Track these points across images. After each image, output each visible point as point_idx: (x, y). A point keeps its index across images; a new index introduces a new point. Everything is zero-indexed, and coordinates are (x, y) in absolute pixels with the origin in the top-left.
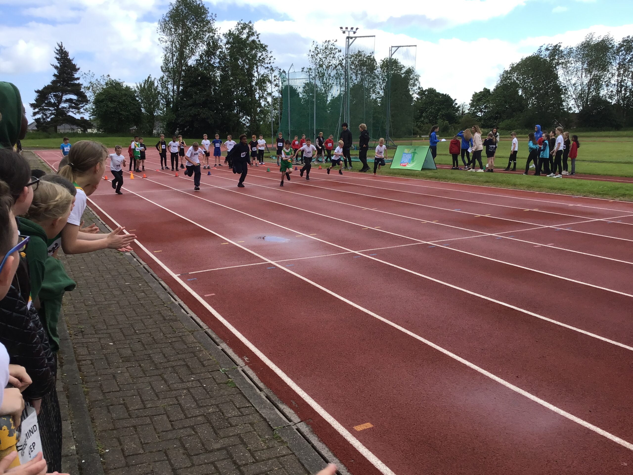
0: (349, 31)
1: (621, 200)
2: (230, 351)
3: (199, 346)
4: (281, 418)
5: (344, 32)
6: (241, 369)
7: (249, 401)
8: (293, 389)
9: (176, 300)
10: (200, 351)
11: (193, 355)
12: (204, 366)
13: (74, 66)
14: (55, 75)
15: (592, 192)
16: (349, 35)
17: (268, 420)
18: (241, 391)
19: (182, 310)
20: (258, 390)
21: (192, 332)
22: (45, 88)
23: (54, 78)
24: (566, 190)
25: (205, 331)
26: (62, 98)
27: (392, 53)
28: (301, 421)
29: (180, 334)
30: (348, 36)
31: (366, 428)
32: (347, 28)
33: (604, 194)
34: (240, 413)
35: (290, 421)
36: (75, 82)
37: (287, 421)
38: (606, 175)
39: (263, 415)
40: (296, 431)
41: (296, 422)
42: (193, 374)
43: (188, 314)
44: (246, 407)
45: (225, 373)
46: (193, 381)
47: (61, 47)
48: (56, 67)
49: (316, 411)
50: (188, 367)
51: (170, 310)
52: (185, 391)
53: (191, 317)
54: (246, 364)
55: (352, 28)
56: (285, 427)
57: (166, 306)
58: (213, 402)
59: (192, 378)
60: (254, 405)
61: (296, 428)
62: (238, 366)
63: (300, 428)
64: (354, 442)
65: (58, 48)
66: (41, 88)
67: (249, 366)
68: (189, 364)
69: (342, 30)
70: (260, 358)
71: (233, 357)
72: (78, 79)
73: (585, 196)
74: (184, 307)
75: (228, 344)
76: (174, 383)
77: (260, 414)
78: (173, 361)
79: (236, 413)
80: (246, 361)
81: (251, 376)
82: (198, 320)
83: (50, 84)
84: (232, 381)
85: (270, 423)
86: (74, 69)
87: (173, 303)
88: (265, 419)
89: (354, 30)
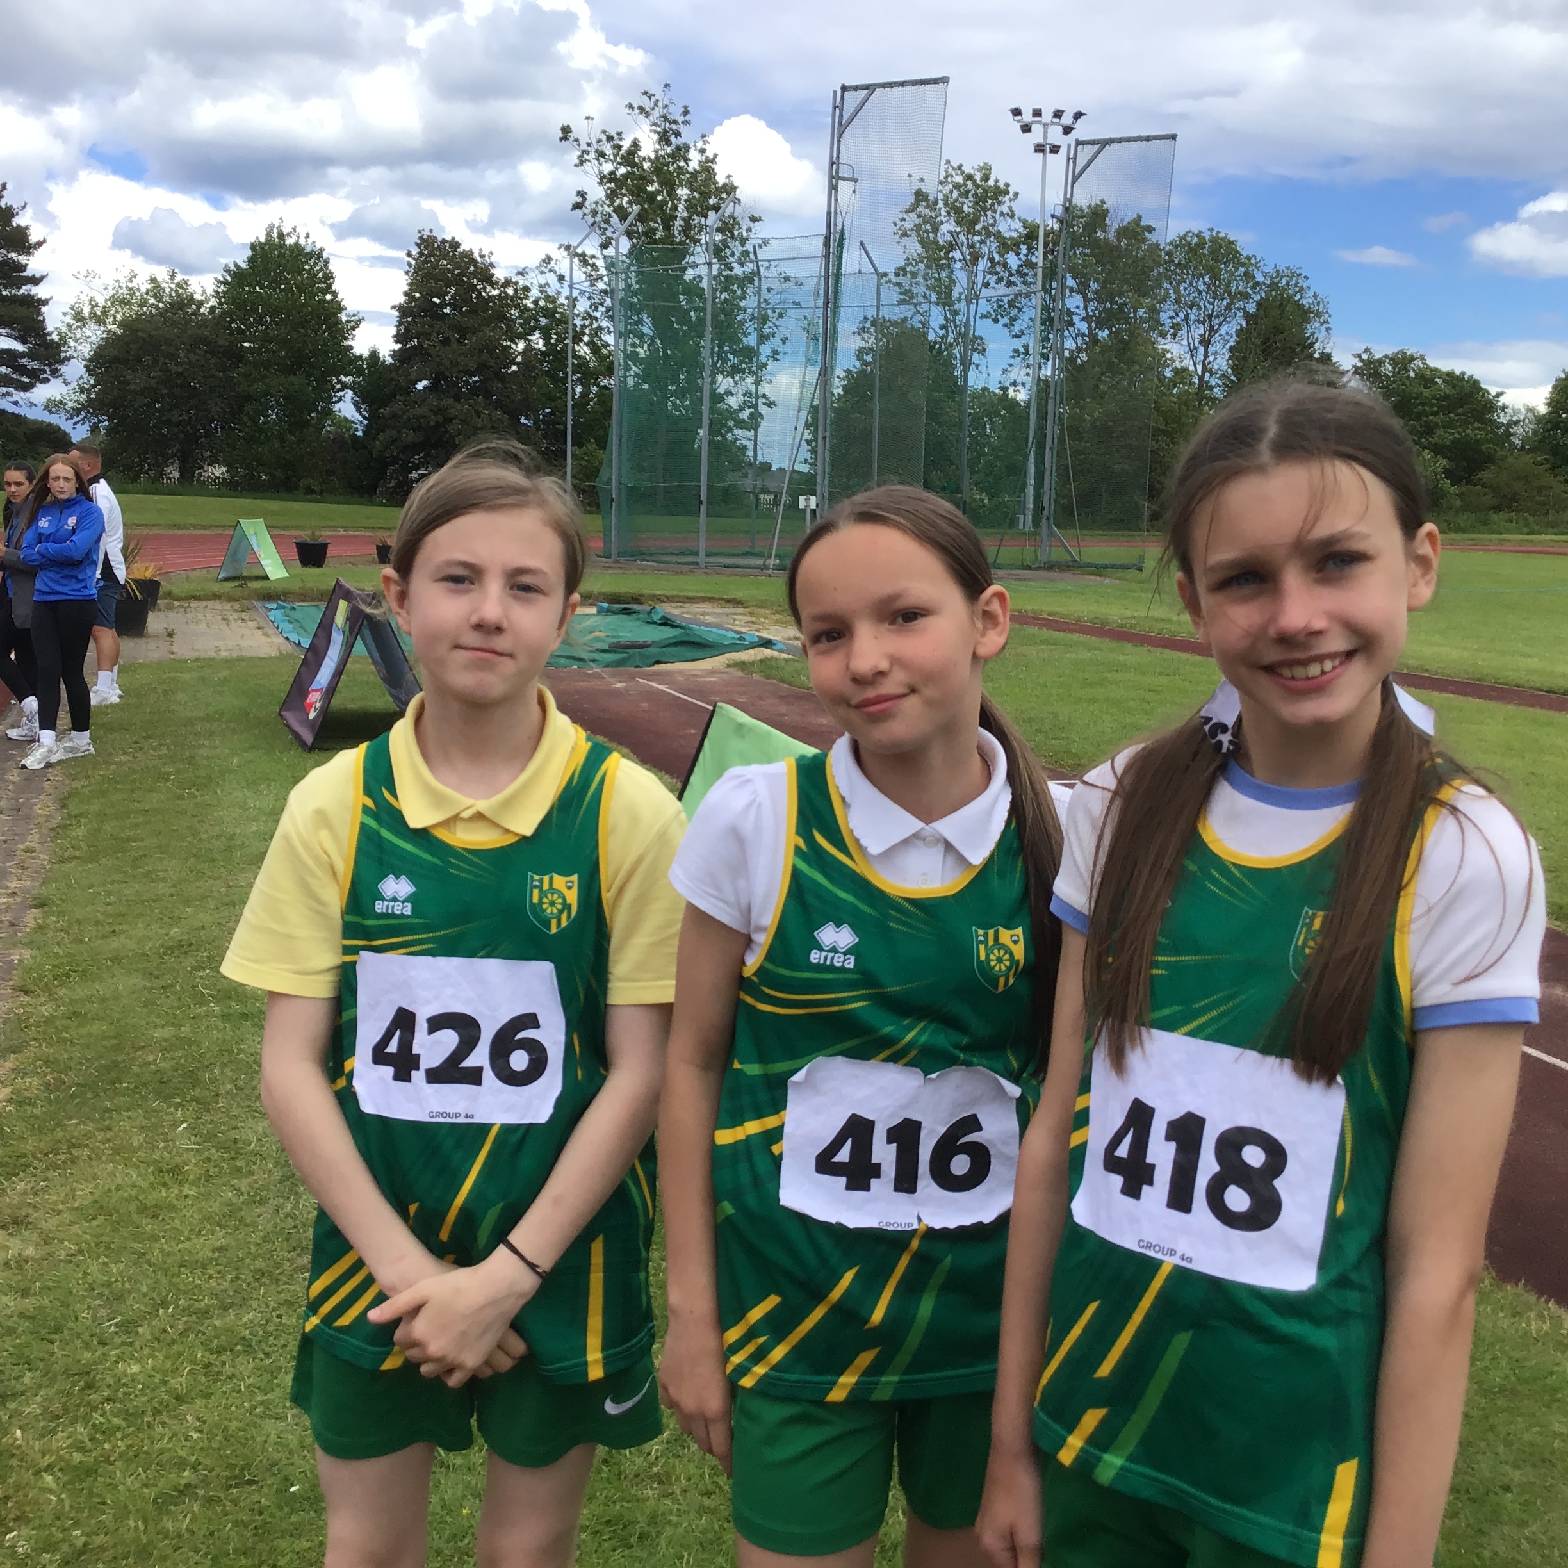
0: (1045, 125)
5: (1026, 129)
16: (1045, 137)
27: (1078, 170)
30: (1041, 141)
32: (1037, 113)
55: (1058, 114)
69: (1019, 118)
89: (1067, 119)
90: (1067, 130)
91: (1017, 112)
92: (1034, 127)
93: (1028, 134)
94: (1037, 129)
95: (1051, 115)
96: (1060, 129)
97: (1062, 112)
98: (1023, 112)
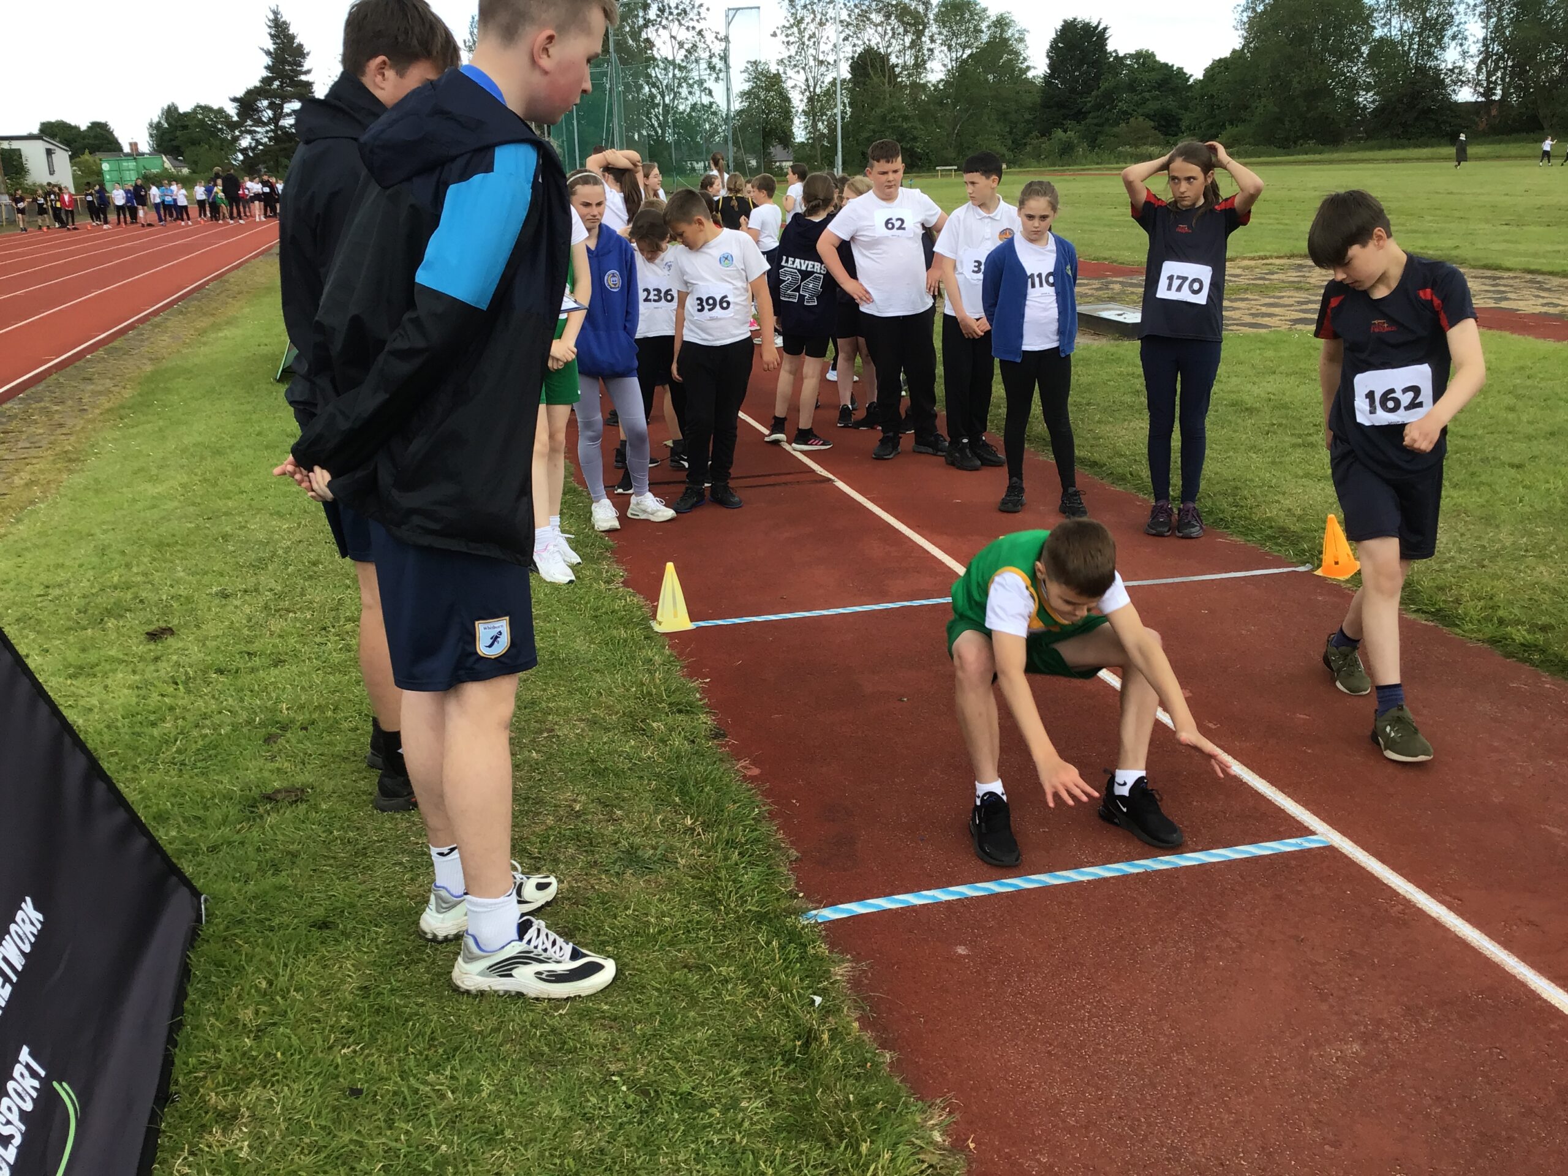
13: (300, 46)
14: (268, 68)
22: (249, 93)
23: (265, 73)
26: (282, 108)
36: (303, 78)
47: (275, 13)
48: (268, 53)
65: (272, 17)
66: (240, 93)
72: (308, 72)
83: (258, 84)
86: (299, 53)
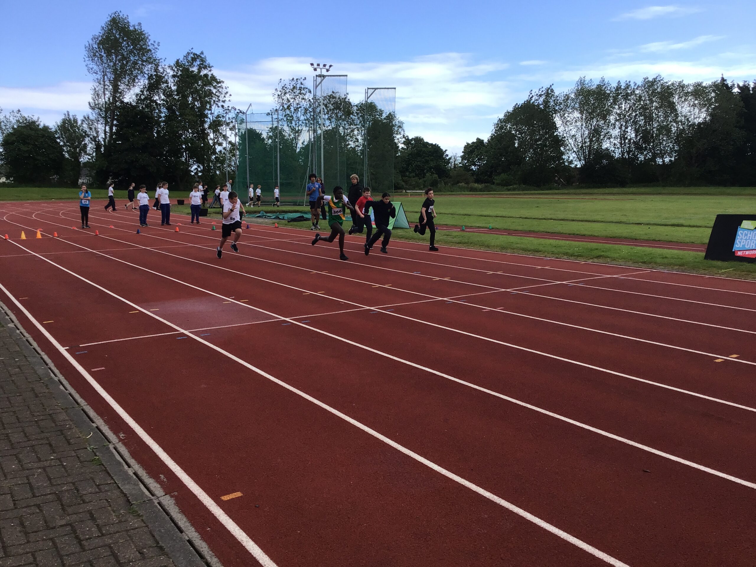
0: (321, 69)
1: (594, 262)
2: (105, 429)
3: (69, 424)
4: (143, 493)
5: (315, 69)
6: (113, 446)
7: (112, 478)
8: (166, 463)
9: (56, 375)
10: (70, 429)
11: (59, 433)
12: (69, 443)
15: (566, 254)
16: (321, 73)
17: (128, 495)
18: (106, 468)
19: (61, 387)
20: (126, 467)
21: (66, 410)
24: (540, 251)
25: (81, 408)
27: (369, 96)
28: (166, 495)
29: (51, 412)
31: (234, 497)
32: (318, 65)
33: (578, 256)
34: (97, 490)
35: (153, 495)
37: (150, 496)
38: (591, 235)
39: (124, 491)
40: (157, 505)
41: (159, 496)
42: (54, 452)
43: (67, 390)
44: (106, 484)
45: (93, 451)
46: (52, 459)
49: (185, 483)
50: (51, 445)
51: (47, 386)
52: (40, 470)
53: (70, 394)
54: (120, 440)
56: (145, 501)
57: (43, 383)
58: (69, 480)
59: (52, 457)
60: (117, 482)
61: (158, 501)
62: (110, 443)
63: (162, 501)
64: (216, 511)
67: (122, 443)
68: (53, 443)
69: (313, 66)
70: (138, 434)
71: (107, 434)
73: (557, 258)
74: (64, 383)
75: (105, 421)
76: (29, 463)
77: (122, 490)
78: (33, 440)
79: (94, 489)
80: (121, 437)
81: (123, 453)
82: (77, 396)
84: (98, 459)
85: (129, 498)
87: (52, 378)
88: (125, 495)
89: (327, 67)
90: (328, 70)
91: (312, 64)
92: (318, 69)
93: (316, 72)
94: (318, 70)
95: (322, 66)
96: (325, 70)
97: (326, 65)
98: (314, 64)
